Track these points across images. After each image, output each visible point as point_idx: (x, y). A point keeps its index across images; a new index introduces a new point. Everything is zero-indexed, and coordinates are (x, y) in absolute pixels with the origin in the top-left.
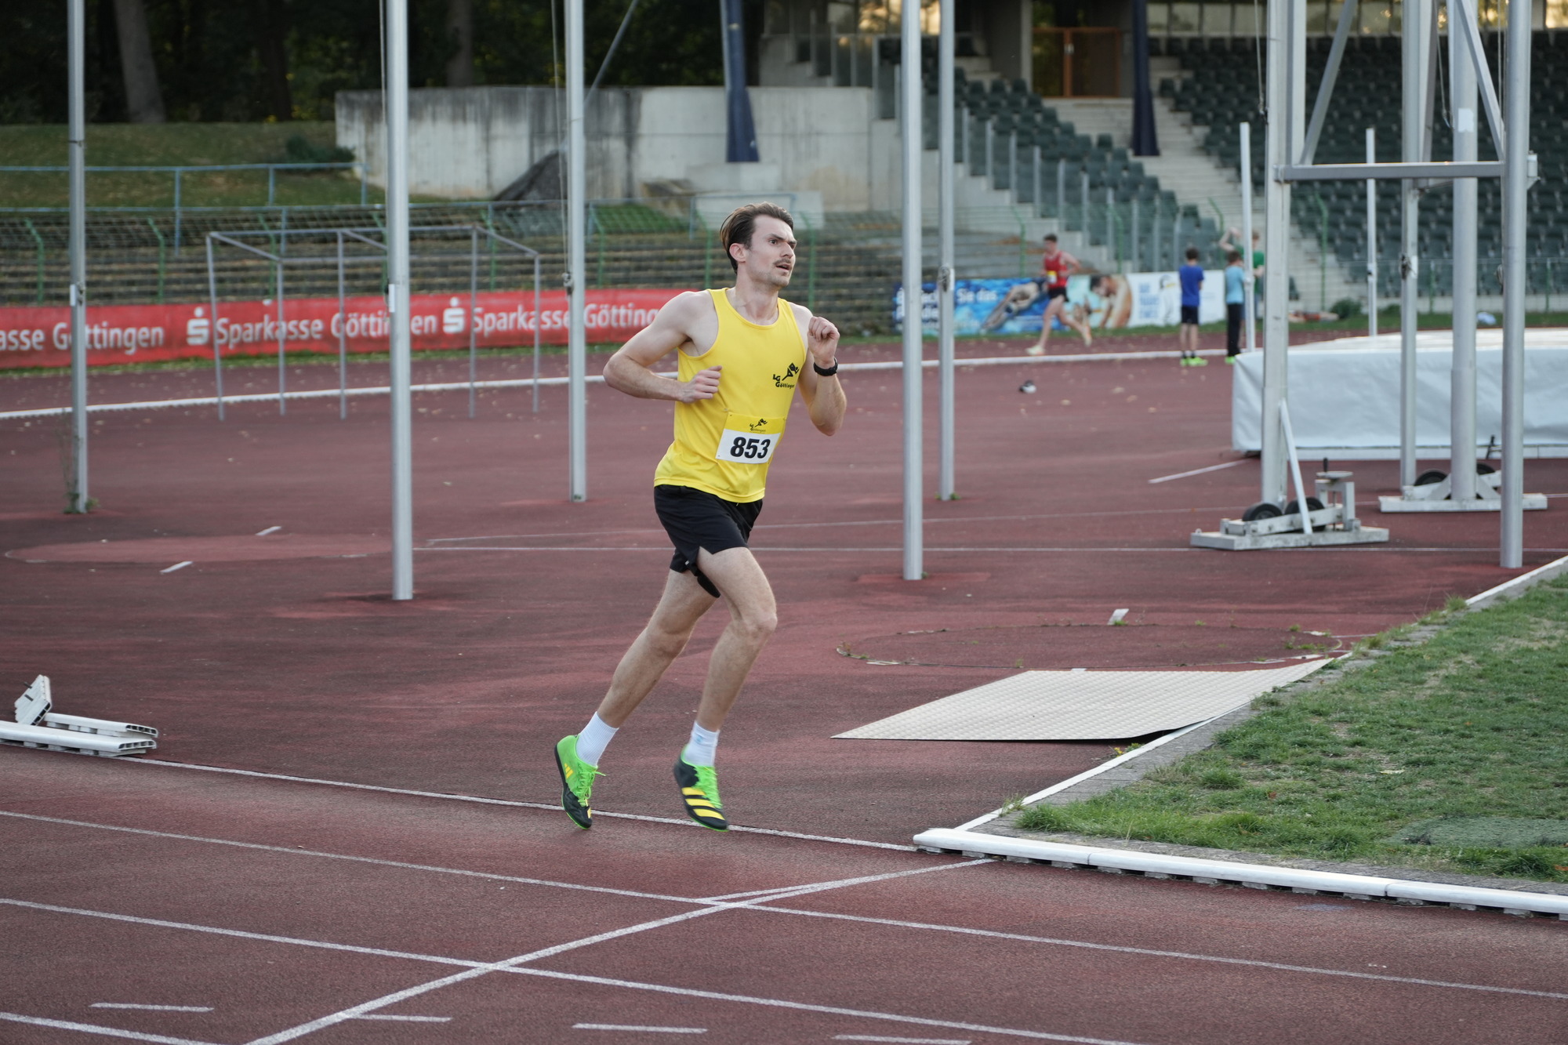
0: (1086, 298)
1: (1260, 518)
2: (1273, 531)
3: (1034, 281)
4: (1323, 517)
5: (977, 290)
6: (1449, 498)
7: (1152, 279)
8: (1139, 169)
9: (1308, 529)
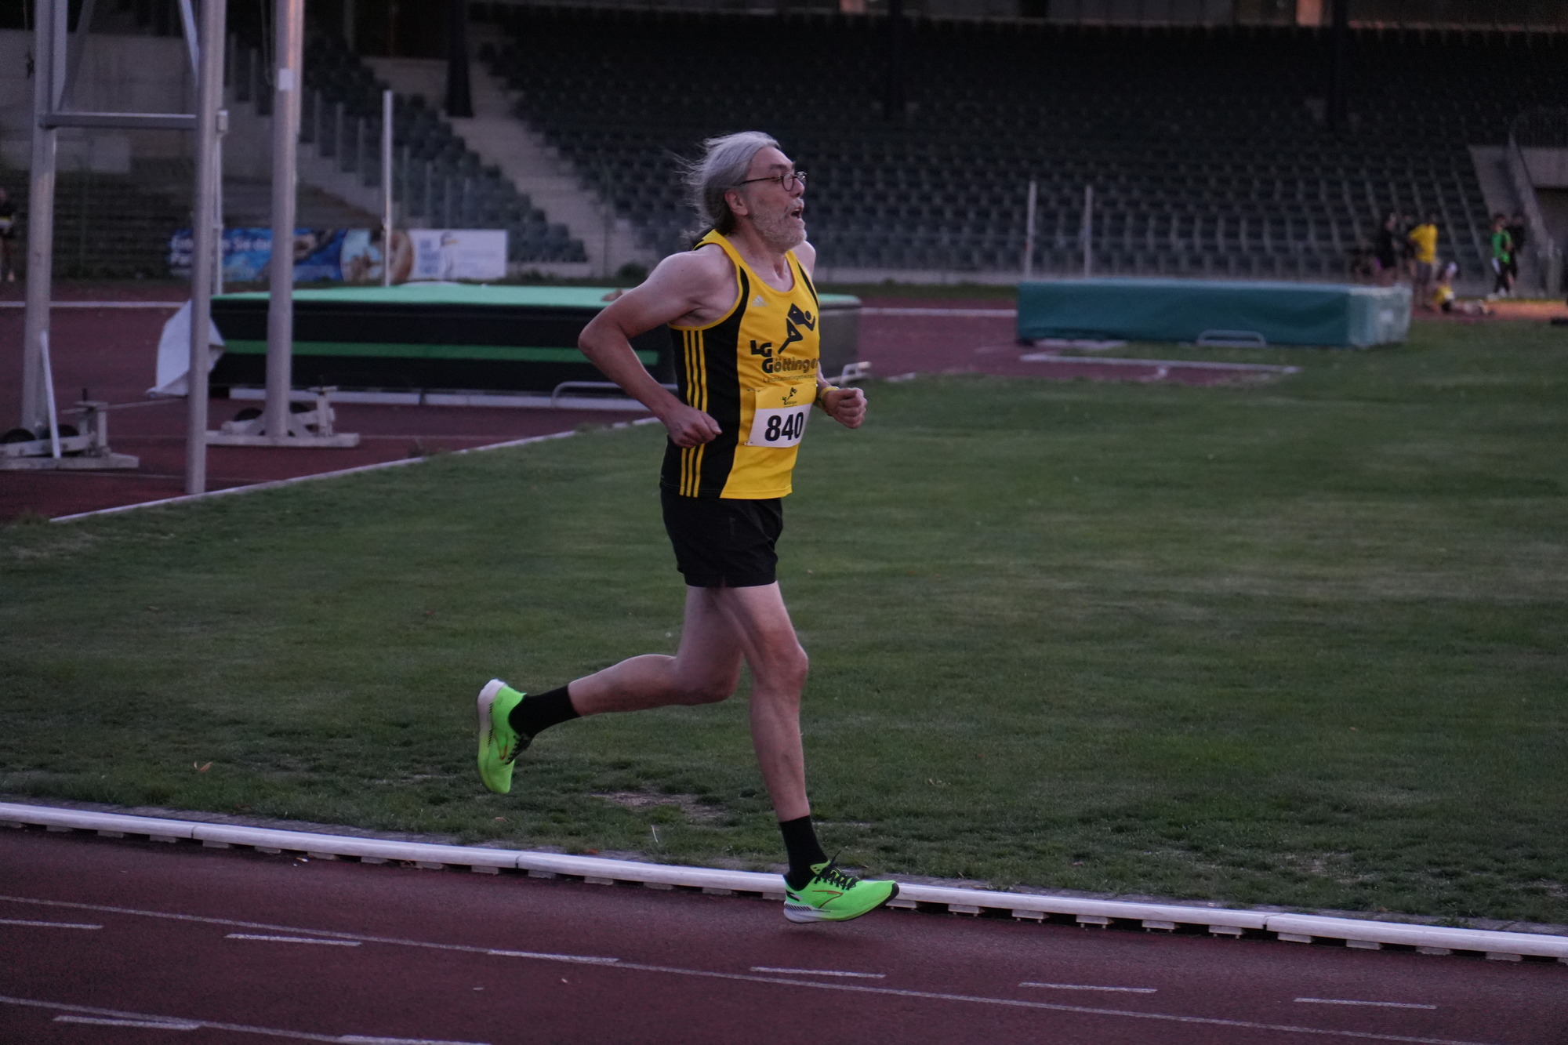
0: (365, 251)
1: (14, 442)
2: (25, 454)
3: (312, 232)
4: (75, 443)
5: (254, 238)
6: (262, 433)
7: (435, 236)
8: (448, 129)
9: (57, 453)
